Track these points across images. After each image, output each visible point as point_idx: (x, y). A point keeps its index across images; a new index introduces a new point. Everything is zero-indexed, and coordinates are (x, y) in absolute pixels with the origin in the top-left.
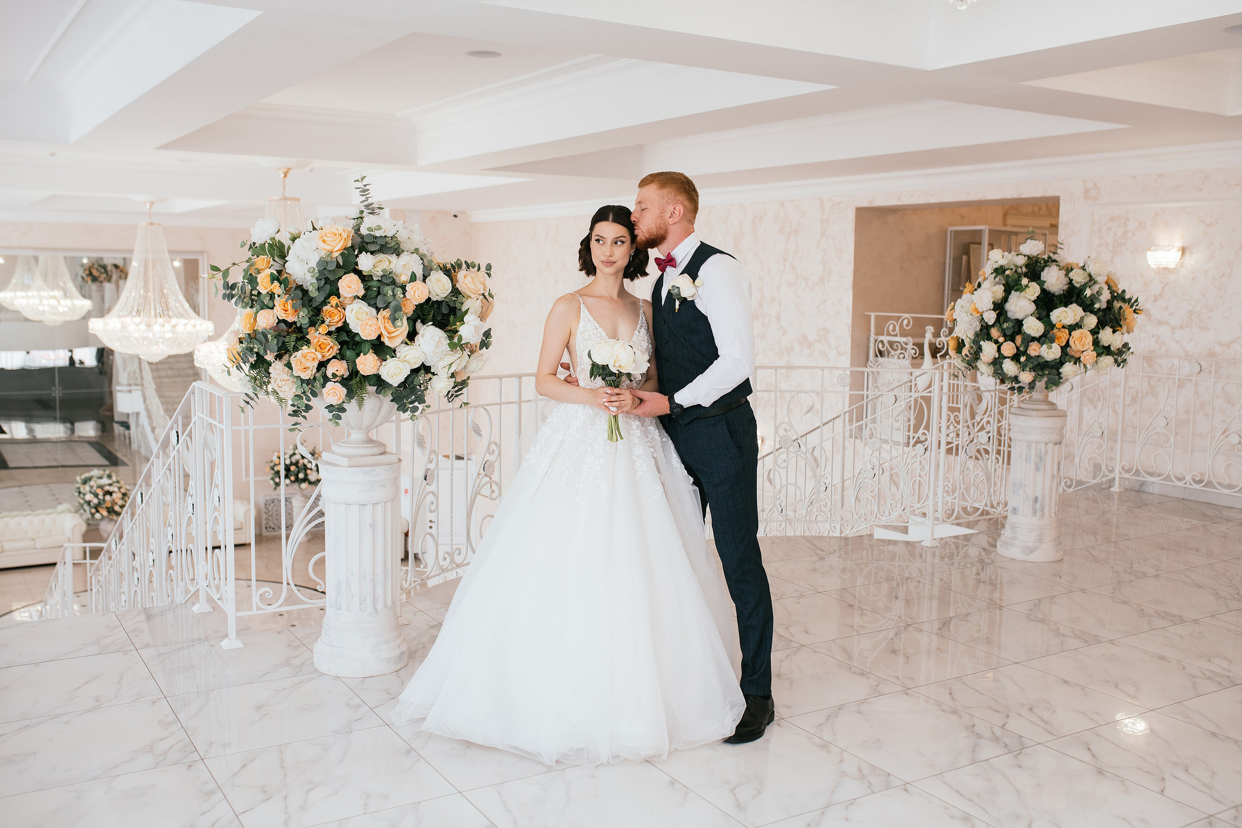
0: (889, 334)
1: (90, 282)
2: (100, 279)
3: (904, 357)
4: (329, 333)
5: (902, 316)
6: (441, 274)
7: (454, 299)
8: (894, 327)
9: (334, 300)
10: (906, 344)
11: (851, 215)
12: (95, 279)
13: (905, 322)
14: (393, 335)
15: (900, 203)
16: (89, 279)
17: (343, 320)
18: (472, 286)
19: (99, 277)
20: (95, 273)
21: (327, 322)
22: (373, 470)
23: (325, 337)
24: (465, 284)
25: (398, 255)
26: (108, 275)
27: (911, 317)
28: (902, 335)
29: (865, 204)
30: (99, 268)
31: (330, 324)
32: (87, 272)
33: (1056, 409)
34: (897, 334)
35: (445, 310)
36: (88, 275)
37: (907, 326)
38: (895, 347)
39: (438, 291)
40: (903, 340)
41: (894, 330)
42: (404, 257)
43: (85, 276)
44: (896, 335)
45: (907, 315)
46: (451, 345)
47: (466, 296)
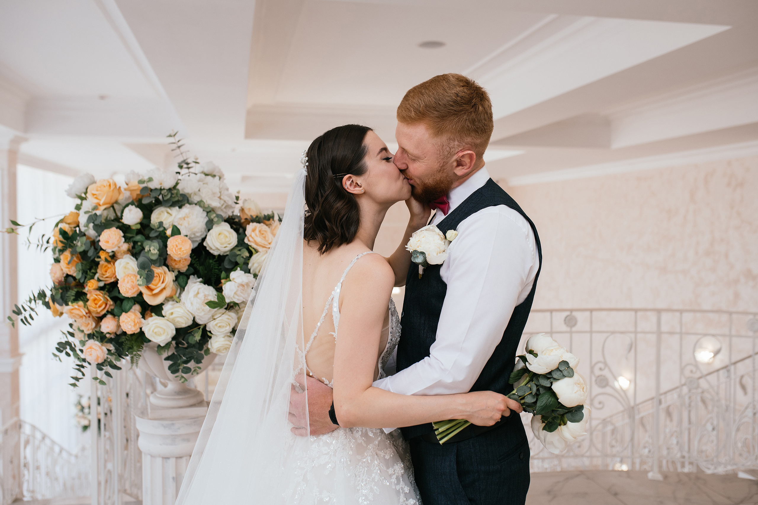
4: (101, 289)
6: (226, 227)
7: (239, 253)
9: (103, 255)
14: (155, 292)
17: (114, 276)
18: (259, 239)
21: (96, 277)
22: (173, 424)
23: (98, 292)
24: (252, 238)
25: (180, 207)
31: (101, 279)
35: (227, 265)
39: (218, 245)
42: (187, 209)
46: (211, 304)
47: (253, 251)
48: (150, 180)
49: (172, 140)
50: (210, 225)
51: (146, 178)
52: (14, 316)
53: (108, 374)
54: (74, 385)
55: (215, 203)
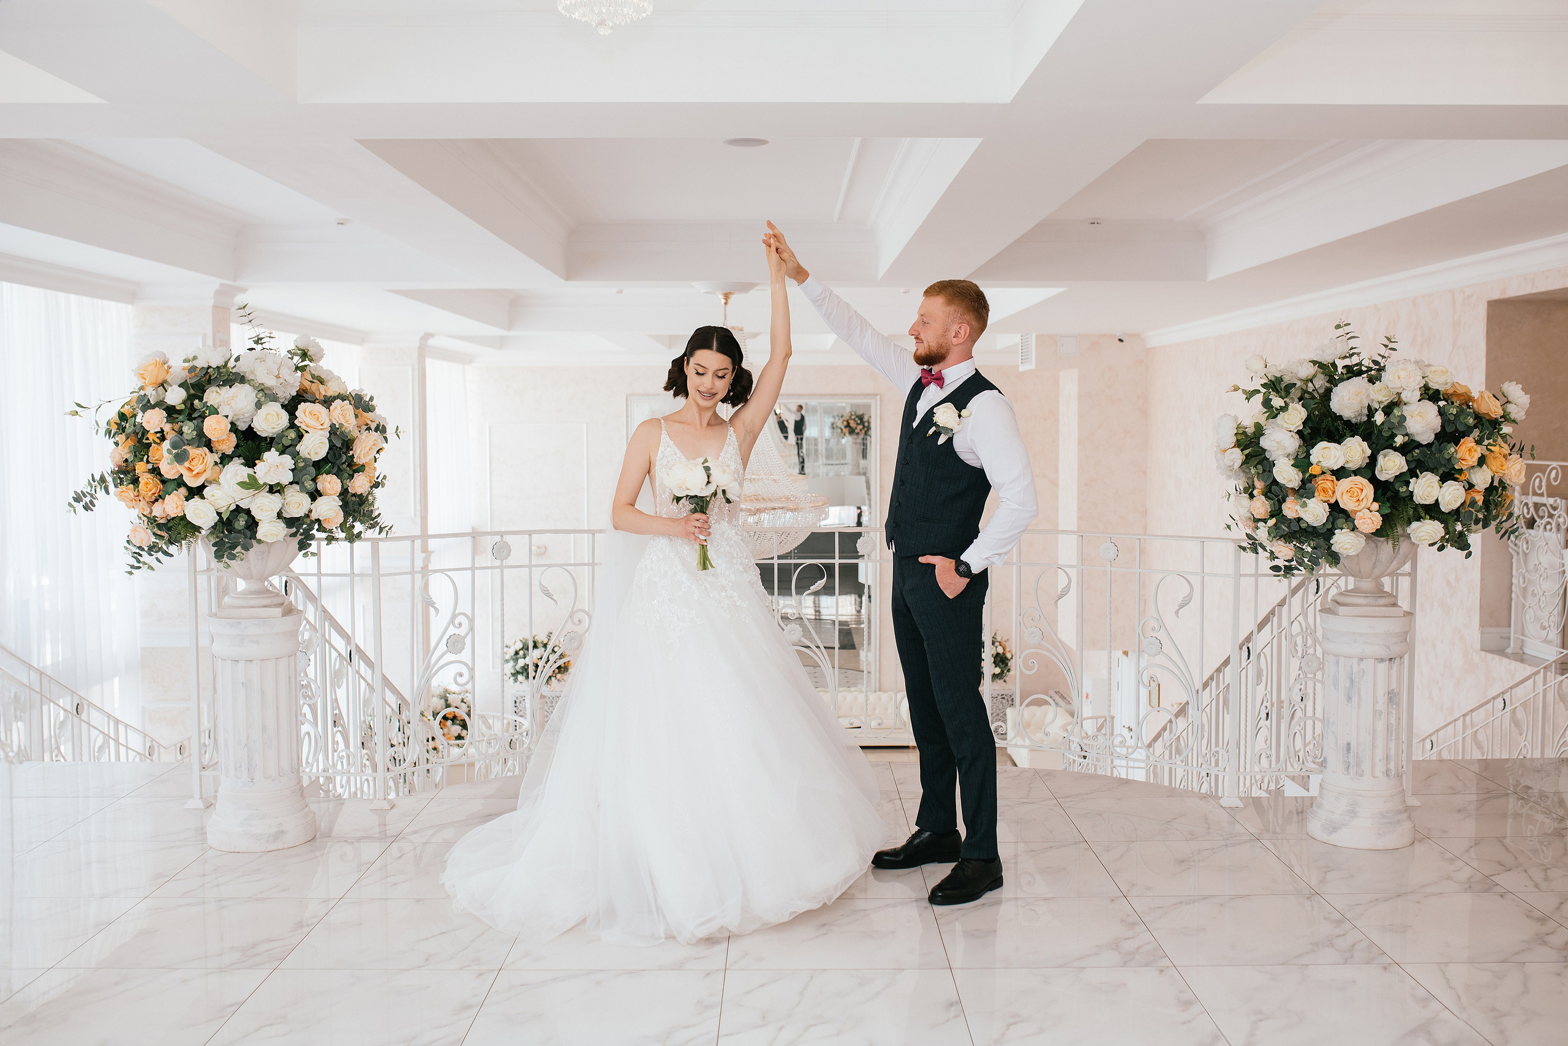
0: (1535, 494)
1: (847, 434)
2: (856, 431)
3: (1551, 529)
4: (149, 472)
5: (1550, 465)
6: (278, 406)
7: (286, 435)
8: (1541, 481)
9: (151, 437)
10: (1555, 509)
11: (1482, 311)
12: (852, 431)
13: (1554, 473)
14: (195, 474)
15: (1534, 291)
16: (846, 431)
18: (309, 420)
19: (856, 428)
20: (853, 424)
21: (145, 460)
23: (147, 475)
24: (304, 419)
25: (231, 386)
26: (864, 427)
27: (1560, 466)
28: (1550, 495)
29: (1496, 296)
30: (856, 419)
31: (149, 462)
32: (845, 423)
33: (1394, 605)
34: (1543, 492)
36: (846, 427)
37: (1555, 479)
38: (1541, 513)
39: (267, 427)
40: (1551, 501)
41: (1540, 487)
42: (236, 388)
43: (843, 427)
44: (1542, 495)
45: (1554, 464)
46: (242, 484)
47: (304, 432)
48: (195, 358)
49: (242, 312)
50: (259, 405)
51: (191, 357)
52: (75, 504)
53: (158, 560)
54: (131, 573)
55: (270, 382)
